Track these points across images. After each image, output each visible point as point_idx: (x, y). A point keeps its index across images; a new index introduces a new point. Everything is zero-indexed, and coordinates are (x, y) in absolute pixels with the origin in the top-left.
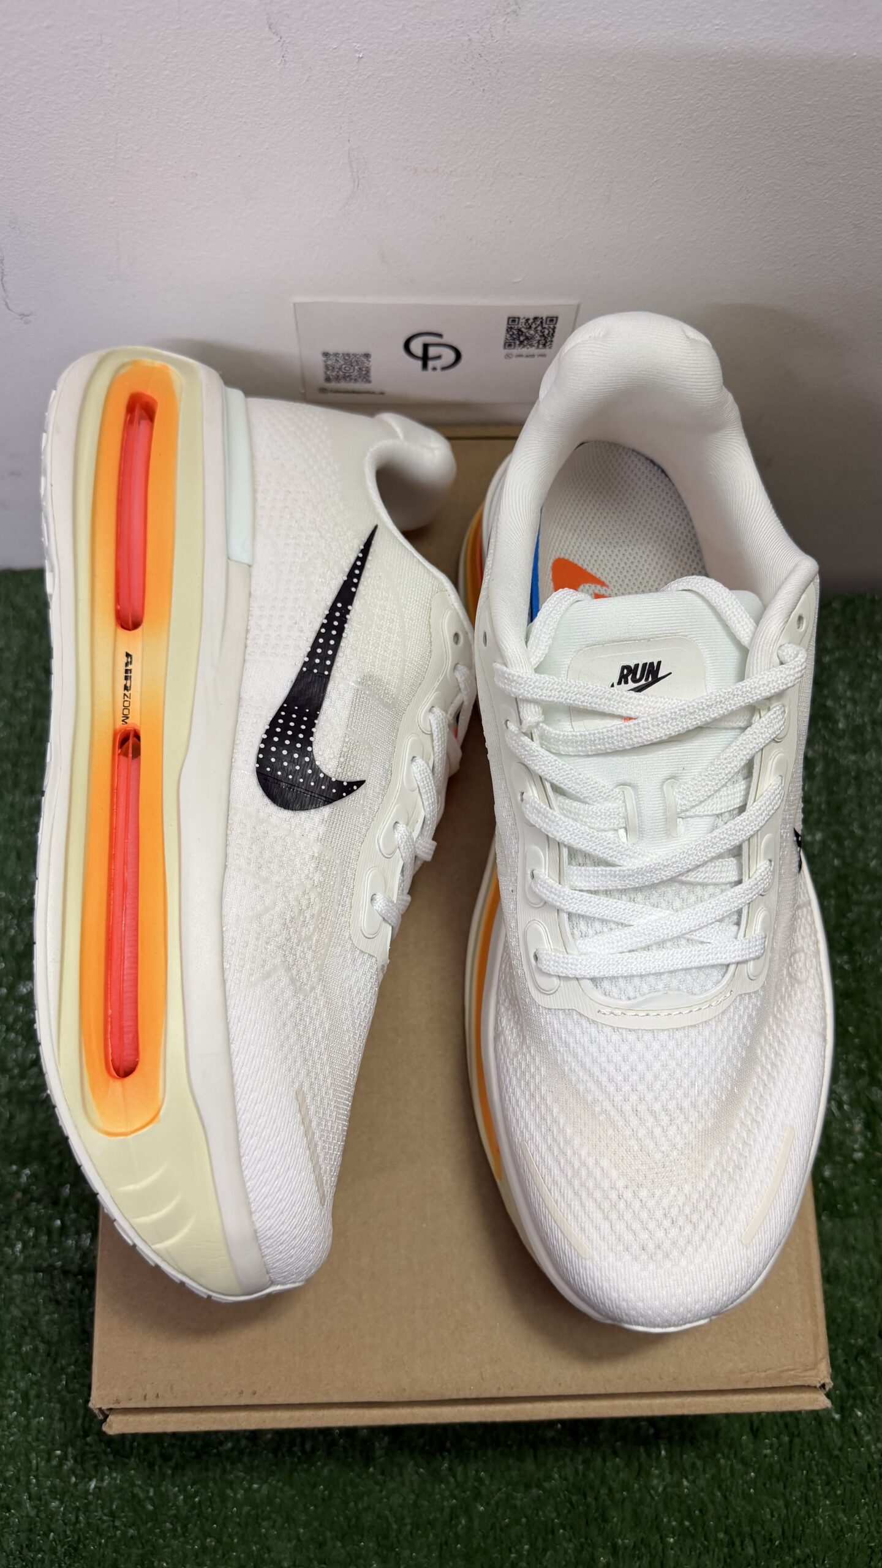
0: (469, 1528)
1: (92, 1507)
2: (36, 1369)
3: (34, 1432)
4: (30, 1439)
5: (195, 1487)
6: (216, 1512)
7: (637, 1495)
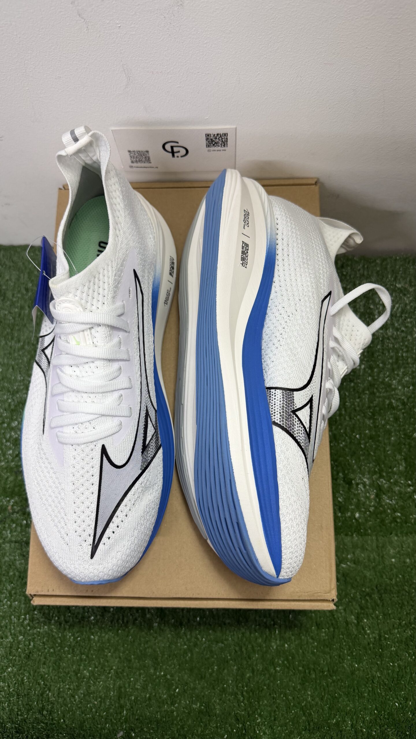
2: (15, 582)
3: (13, 608)
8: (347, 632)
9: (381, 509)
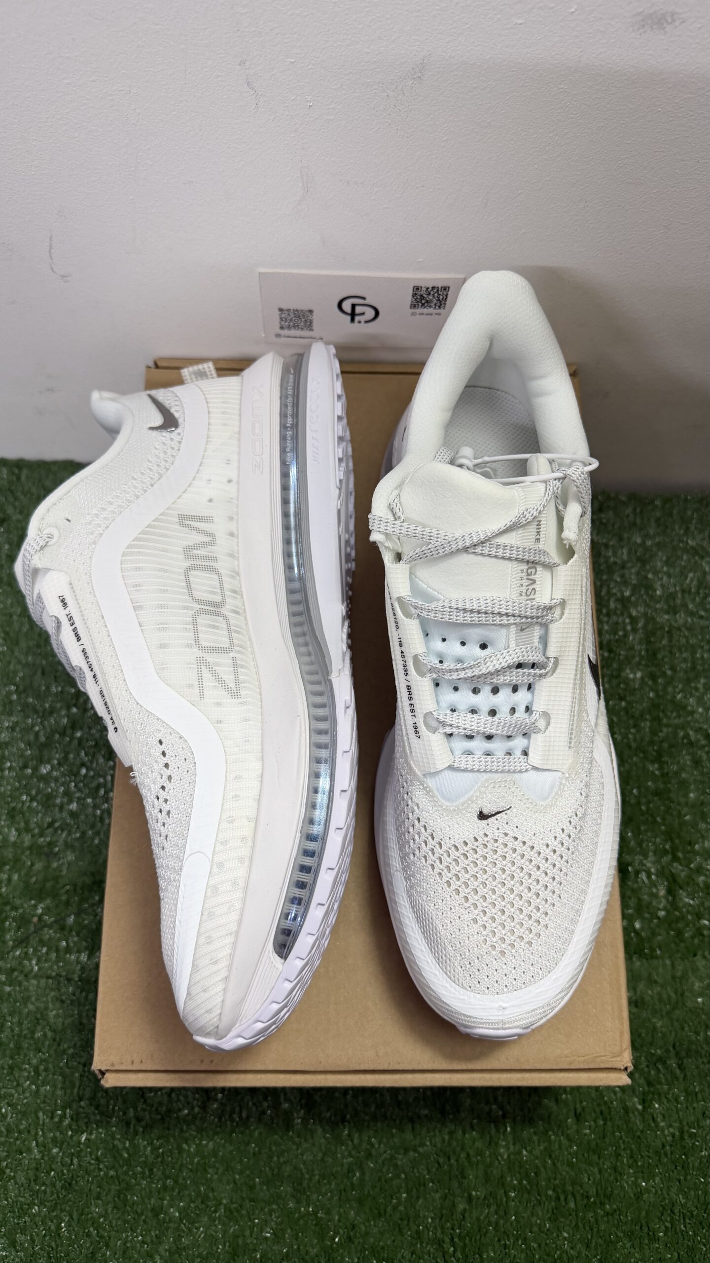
8: (627, 1126)
9: (677, 913)
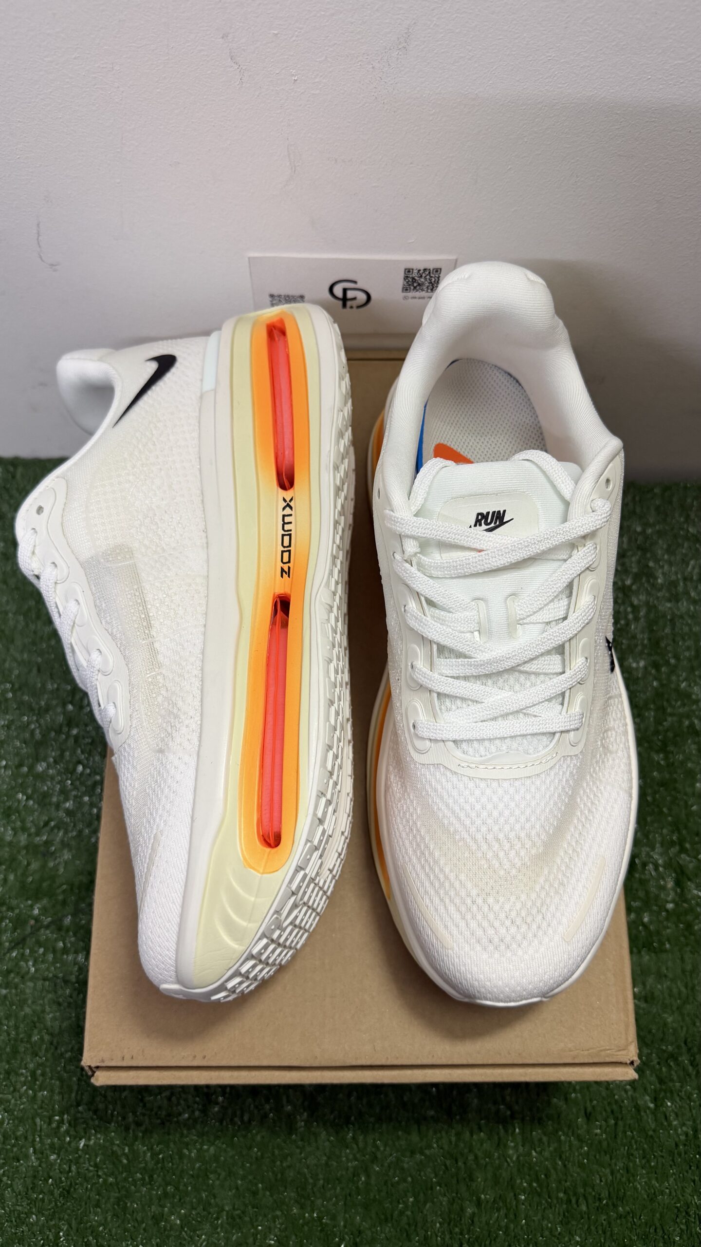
0: (367, 1183)
1: (82, 1160)
2: (41, 1054)
3: (39, 1102)
4: (36, 1107)
5: (160, 1146)
6: (175, 1166)
7: (497, 1162)
